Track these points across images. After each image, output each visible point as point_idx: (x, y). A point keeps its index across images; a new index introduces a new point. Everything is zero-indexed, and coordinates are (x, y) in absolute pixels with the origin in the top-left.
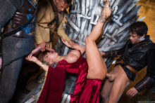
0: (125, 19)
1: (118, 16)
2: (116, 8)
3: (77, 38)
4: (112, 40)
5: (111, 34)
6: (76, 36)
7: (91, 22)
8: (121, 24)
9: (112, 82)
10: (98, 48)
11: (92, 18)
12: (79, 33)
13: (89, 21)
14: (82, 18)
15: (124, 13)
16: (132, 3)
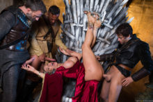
0: (115, 22)
1: (108, 20)
2: (105, 13)
3: (74, 46)
4: (106, 43)
5: (104, 37)
6: (72, 43)
7: (84, 29)
8: (112, 27)
9: (109, 82)
10: (94, 52)
11: (84, 25)
12: (75, 41)
13: (82, 28)
14: (75, 27)
15: (113, 16)
16: (119, 7)
